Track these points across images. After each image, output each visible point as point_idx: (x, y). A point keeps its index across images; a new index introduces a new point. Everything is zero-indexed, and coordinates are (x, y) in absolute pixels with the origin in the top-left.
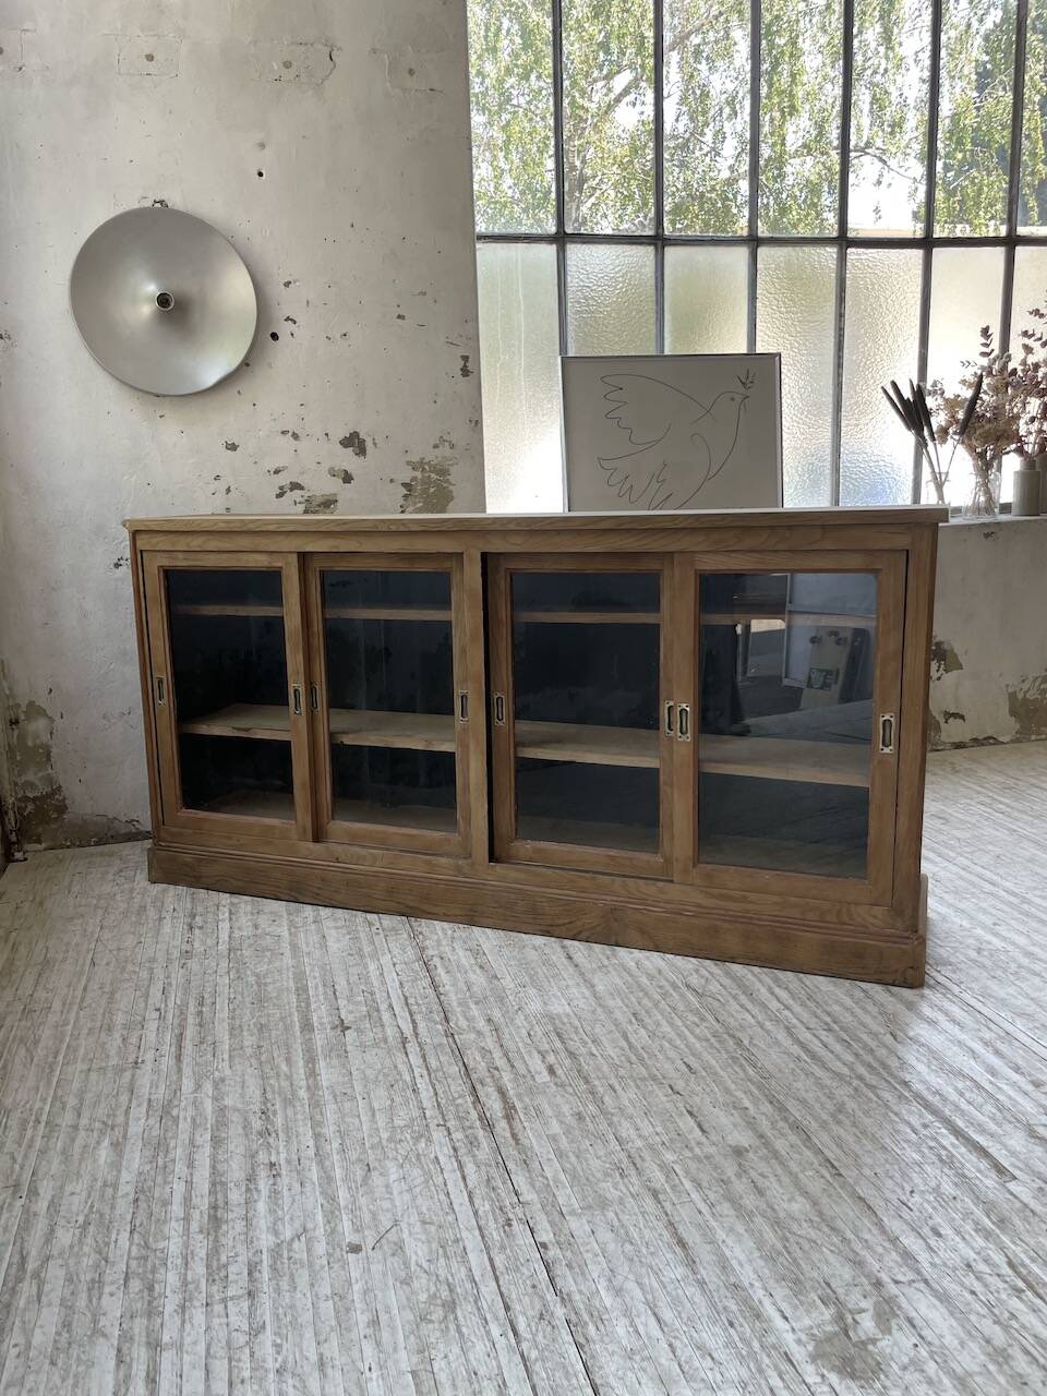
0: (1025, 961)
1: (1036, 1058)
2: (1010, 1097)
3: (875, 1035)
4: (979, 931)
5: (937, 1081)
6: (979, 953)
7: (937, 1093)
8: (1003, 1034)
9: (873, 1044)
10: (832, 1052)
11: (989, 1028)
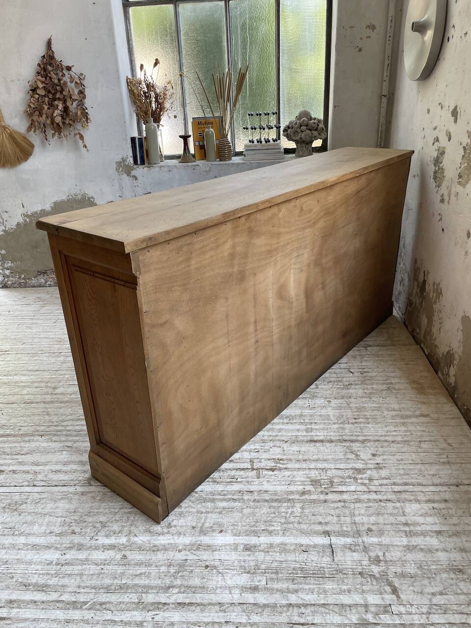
0: (77, 539)
1: (12, 484)
2: (5, 459)
3: (75, 442)
4: (123, 540)
5: (33, 445)
6: (101, 522)
7: (29, 441)
8: (35, 483)
9: (71, 438)
10: (77, 425)
11: (43, 481)
